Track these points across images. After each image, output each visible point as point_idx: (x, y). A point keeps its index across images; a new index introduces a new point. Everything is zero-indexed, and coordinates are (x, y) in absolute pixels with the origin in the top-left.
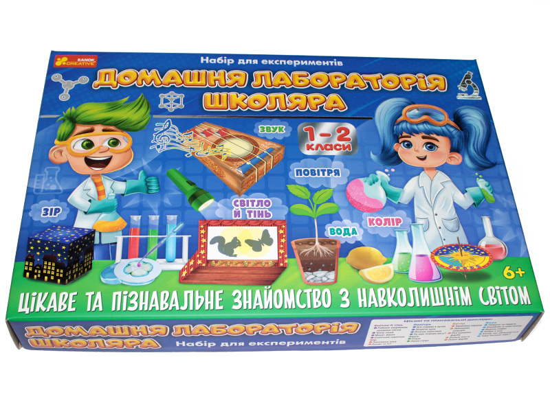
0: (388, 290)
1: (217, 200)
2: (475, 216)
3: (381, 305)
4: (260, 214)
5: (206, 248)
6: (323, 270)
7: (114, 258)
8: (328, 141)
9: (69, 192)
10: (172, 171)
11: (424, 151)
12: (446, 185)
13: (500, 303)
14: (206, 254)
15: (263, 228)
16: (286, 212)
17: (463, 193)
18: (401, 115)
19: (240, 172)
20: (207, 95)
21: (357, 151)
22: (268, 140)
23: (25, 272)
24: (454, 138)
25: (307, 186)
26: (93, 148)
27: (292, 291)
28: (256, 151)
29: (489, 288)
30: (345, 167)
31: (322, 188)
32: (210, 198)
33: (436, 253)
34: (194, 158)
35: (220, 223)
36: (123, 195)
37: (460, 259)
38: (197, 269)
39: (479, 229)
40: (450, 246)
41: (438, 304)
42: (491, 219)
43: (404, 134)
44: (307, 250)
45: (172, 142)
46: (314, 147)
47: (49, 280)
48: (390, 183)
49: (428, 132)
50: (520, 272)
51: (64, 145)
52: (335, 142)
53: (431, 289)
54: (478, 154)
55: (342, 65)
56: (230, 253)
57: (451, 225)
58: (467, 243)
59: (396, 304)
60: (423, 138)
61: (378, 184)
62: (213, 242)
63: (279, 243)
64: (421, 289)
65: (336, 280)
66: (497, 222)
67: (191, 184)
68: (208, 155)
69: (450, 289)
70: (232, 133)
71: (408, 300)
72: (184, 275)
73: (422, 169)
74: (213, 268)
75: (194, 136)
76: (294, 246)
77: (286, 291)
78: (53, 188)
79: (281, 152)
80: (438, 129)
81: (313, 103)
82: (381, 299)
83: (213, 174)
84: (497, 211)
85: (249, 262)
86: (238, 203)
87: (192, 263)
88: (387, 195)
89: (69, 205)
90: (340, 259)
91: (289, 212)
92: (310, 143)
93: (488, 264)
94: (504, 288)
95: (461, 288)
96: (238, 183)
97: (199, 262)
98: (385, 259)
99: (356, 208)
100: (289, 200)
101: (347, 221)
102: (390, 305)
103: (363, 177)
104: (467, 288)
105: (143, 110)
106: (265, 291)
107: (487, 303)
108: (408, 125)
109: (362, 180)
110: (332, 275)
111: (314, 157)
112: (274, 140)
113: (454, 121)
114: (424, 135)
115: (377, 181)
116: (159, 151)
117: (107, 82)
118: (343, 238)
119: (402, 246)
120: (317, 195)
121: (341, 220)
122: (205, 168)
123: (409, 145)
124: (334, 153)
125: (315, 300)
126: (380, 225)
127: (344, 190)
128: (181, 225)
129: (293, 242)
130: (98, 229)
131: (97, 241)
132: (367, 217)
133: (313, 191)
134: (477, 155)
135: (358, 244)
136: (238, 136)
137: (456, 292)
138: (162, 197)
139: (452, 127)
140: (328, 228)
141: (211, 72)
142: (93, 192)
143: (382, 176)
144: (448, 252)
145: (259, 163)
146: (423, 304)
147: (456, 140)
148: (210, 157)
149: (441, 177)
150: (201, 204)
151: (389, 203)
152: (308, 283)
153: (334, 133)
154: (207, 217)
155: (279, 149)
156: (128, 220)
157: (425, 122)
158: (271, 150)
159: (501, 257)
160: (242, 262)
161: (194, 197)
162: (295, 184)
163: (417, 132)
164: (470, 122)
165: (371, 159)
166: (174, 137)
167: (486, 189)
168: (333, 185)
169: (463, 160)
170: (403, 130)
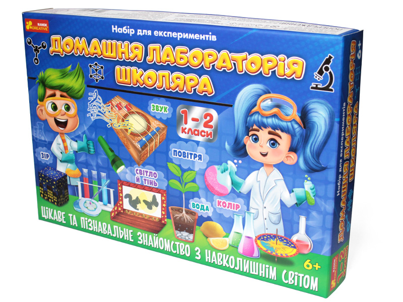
0: (224, 255)
1: (127, 167)
2: (295, 214)
3: (219, 264)
4: (151, 183)
5: (122, 200)
6: (186, 232)
7: (78, 196)
8: (197, 126)
9: (51, 143)
10: (100, 137)
11: (267, 147)
12: (278, 182)
13: (296, 284)
14: (122, 204)
15: (153, 194)
16: (166, 185)
17: (290, 193)
18: (256, 105)
19: (139, 146)
20: (118, 68)
21: (216, 140)
22: (157, 119)
23: (41, 193)
24: (295, 136)
25: (180, 166)
26: (57, 111)
27: (168, 241)
28: (149, 128)
29: (290, 272)
30: (206, 153)
31: (189, 169)
32: (122, 165)
33: (259, 238)
34: (111, 129)
35: (129, 184)
36: (77, 152)
37: (275, 246)
38: (119, 213)
39: (295, 226)
40: (270, 235)
41: (254, 273)
42: (307, 219)
43: (255, 127)
44: (178, 215)
45: (99, 112)
46: (186, 131)
47: (52, 202)
48: (236, 173)
49: (275, 127)
50: (317, 266)
51: (43, 106)
52: (201, 128)
53: (251, 262)
54: (313, 156)
55: (215, 40)
56: (135, 207)
57: (275, 218)
58: (283, 235)
59: (228, 266)
60: (270, 133)
61: (227, 172)
62: (126, 197)
63: (162, 207)
64: (245, 261)
65: (193, 241)
66: (311, 223)
67: (112, 151)
68: (120, 128)
69: (264, 265)
70: (134, 109)
71: (236, 265)
72: (113, 215)
73: (262, 165)
74: (127, 214)
75: (112, 108)
76: (170, 211)
77: (165, 240)
78: (43, 139)
79: (165, 132)
80: (284, 124)
81: (190, 84)
82: (219, 260)
83: (123, 145)
84: (314, 213)
85: (146, 216)
86: (138, 172)
87: (116, 209)
88: (232, 183)
89: (52, 154)
90: (197, 227)
91: (168, 185)
92: (184, 126)
93: (294, 255)
94: (301, 275)
95: (271, 267)
96: (138, 155)
97: (120, 209)
98: (224, 233)
99: (210, 191)
100: (169, 175)
101: (203, 200)
102: (224, 265)
103: (218, 165)
104: (275, 268)
105: (80, 80)
106: (154, 237)
107: (286, 282)
108: (260, 117)
109: (216, 167)
110: (191, 237)
111: (186, 141)
112: (160, 120)
113: (301, 118)
114: (270, 129)
115: (227, 170)
116: (93, 119)
117: (57, 50)
118: (200, 212)
119: (237, 227)
120: (186, 174)
121: (200, 198)
122: (118, 139)
123: (256, 140)
124: (199, 138)
125: (181, 250)
126: (225, 207)
127: (203, 173)
128: (108, 181)
129: (170, 208)
130: (68, 175)
131: (69, 183)
132: (217, 199)
133: (183, 171)
134: (311, 157)
135: (209, 219)
136: (138, 113)
137: (267, 269)
138: (97, 158)
139: (297, 123)
140: (191, 202)
141: (119, 43)
142: (62, 146)
143: (231, 166)
144: (267, 239)
145: (150, 140)
146: (245, 271)
147: (296, 139)
148: (121, 129)
149: (276, 174)
150: (118, 168)
151: (233, 191)
152: (178, 239)
153: (201, 119)
154: (122, 178)
155: (164, 129)
156: (82, 171)
157: (274, 116)
158: (158, 129)
159: (306, 252)
160: (142, 215)
161: (114, 162)
162: (172, 162)
163: (265, 126)
164: (315, 119)
165: (225, 149)
166: (100, 108)
167: (310, 191)
168: (197, 169)
169: (297, 162)
170: (254, 122)
